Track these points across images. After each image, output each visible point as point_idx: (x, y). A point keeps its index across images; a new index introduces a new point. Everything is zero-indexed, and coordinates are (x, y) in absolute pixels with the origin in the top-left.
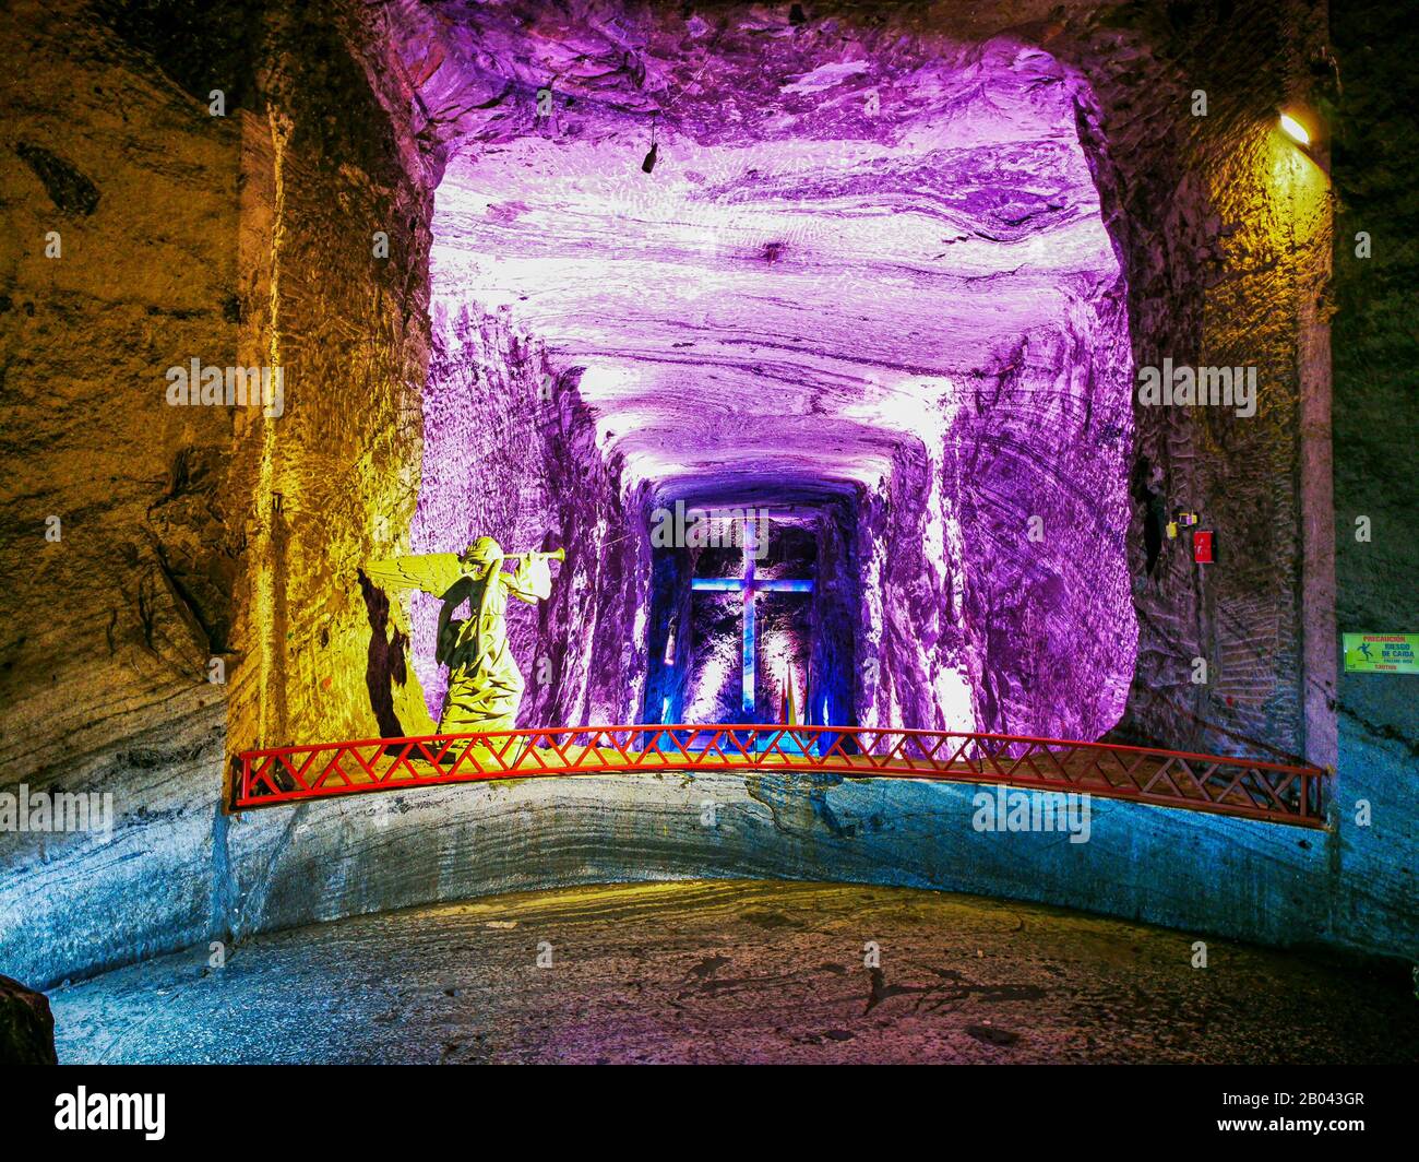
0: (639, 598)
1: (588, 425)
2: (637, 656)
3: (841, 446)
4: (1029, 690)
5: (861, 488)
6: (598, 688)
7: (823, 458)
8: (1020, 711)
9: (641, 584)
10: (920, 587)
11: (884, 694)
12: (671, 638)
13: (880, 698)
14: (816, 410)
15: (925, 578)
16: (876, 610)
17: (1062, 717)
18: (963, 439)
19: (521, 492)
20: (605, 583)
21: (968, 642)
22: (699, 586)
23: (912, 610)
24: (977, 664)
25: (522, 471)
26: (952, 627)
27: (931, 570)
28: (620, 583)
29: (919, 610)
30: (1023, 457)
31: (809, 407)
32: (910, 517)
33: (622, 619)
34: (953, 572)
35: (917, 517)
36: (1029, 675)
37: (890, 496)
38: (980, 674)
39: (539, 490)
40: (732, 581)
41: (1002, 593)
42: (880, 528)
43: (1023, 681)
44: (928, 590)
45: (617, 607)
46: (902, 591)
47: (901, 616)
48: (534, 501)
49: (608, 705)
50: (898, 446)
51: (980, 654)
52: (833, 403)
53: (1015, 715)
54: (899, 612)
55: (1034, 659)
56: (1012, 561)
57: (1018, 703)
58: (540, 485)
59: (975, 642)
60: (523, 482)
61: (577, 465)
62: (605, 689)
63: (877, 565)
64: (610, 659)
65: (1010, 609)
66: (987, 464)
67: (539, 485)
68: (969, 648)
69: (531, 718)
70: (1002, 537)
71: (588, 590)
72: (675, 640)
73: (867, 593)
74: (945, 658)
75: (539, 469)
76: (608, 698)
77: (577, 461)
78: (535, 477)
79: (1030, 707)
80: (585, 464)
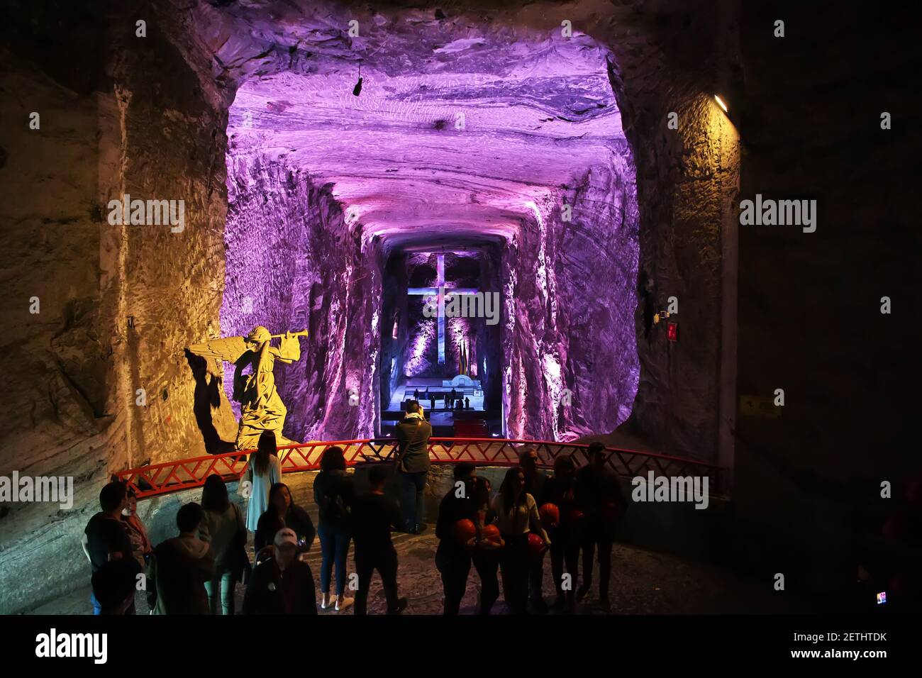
0: (375, 306)
1: (339, 212)
2: (374, 340)
3: (489, 219)
4: (590, 371)
5: (504, 240)
6: (350, 361)
7: (480, 224)
8: (585, 383)
9: (376, 298)
10: (534, 303)
11: (516, 360)
12: (395, 324)
13: (513, 361)
14: (474, 201)
15: (537, 298)
16: (512, 311)
17: (608, 389)
18: (557, 223)
19: (297, 262)
20: (353, 301)
21: (559, 341)
22: (411, 292)
23: (530, 317)
24: (564, 353)
25: (297, 250)
26: (551, 330)
27: (540, 294)
28: (362, 301)
29: (534, 317)
30: (588, 238)
31: (470, 200)
32: (529, 262)
33: (364, 322)
34: (552, 299)
35: (533, 263)
36: (591, 363)
37: (519, 246)
38: (565, 359)
39: (307, 260)
40: (431, 290)
41: (577, 316)
42: (514, 264)
43: (588, 367)
44: (538, 305)
45: (360, 315)
46: (524, 305)
47: (524, 319)
48: (304, 267)
49: (357, 371)
50: (522, 220)
51: (565, 348)
52: (483, 198)
53: (583, 385)
54: (523, 317)
55: (594, 355)
56: (583, 298)
57: (585, 379)
58: (308, 257)
59: (563, 341)
60: (298, 256)
61: (333, 235)
62: (355, 362)
63: (512, 285)
64: (357, 344)
65: (581, 325)
66: (569, 241)
67: (306, 258)
68: (560, 344)
69: (307, 392)
70: (577, 284)
71: (340, 310)
72: (398, 325)
73: (507, 301)
74: (547, 348)
75: (307, 248)
76: (357, 367)
77: (333, 234)
78: (304, 253)
79: (591, 381)
80: (338, 235)
